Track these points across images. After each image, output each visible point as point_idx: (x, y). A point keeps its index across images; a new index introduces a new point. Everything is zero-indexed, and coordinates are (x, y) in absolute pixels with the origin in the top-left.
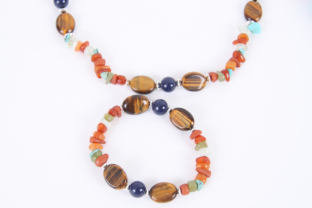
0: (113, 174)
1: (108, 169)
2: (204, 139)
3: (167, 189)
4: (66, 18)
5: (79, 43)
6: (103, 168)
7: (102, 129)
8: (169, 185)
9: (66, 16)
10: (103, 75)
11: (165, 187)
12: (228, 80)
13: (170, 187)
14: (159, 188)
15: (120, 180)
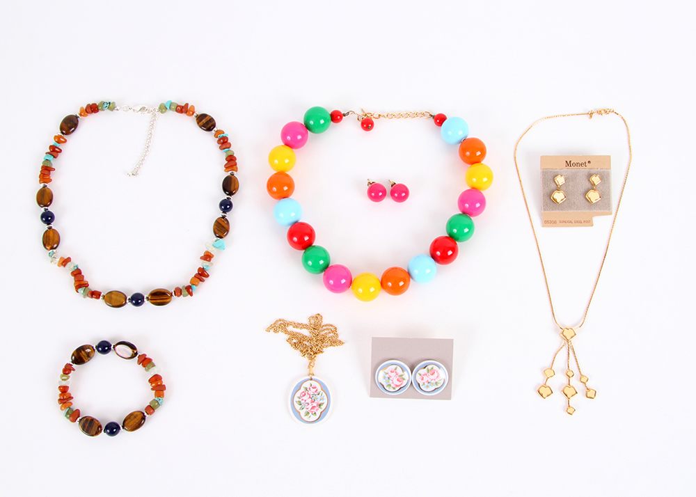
0: (87, 425)
1: (82, 422)
2: (150, 360)
3: (135, 417)
4: (51, 234)
5: (61, 258)
6: (77, 422)
7: (64, 390)
8: (136, 413)
9: (51, 232)
10: (81, 290)
11: (132, 417)
12: (191, 294)
13: (137, 415)
14: (129, 420)
15: (95, 428)
